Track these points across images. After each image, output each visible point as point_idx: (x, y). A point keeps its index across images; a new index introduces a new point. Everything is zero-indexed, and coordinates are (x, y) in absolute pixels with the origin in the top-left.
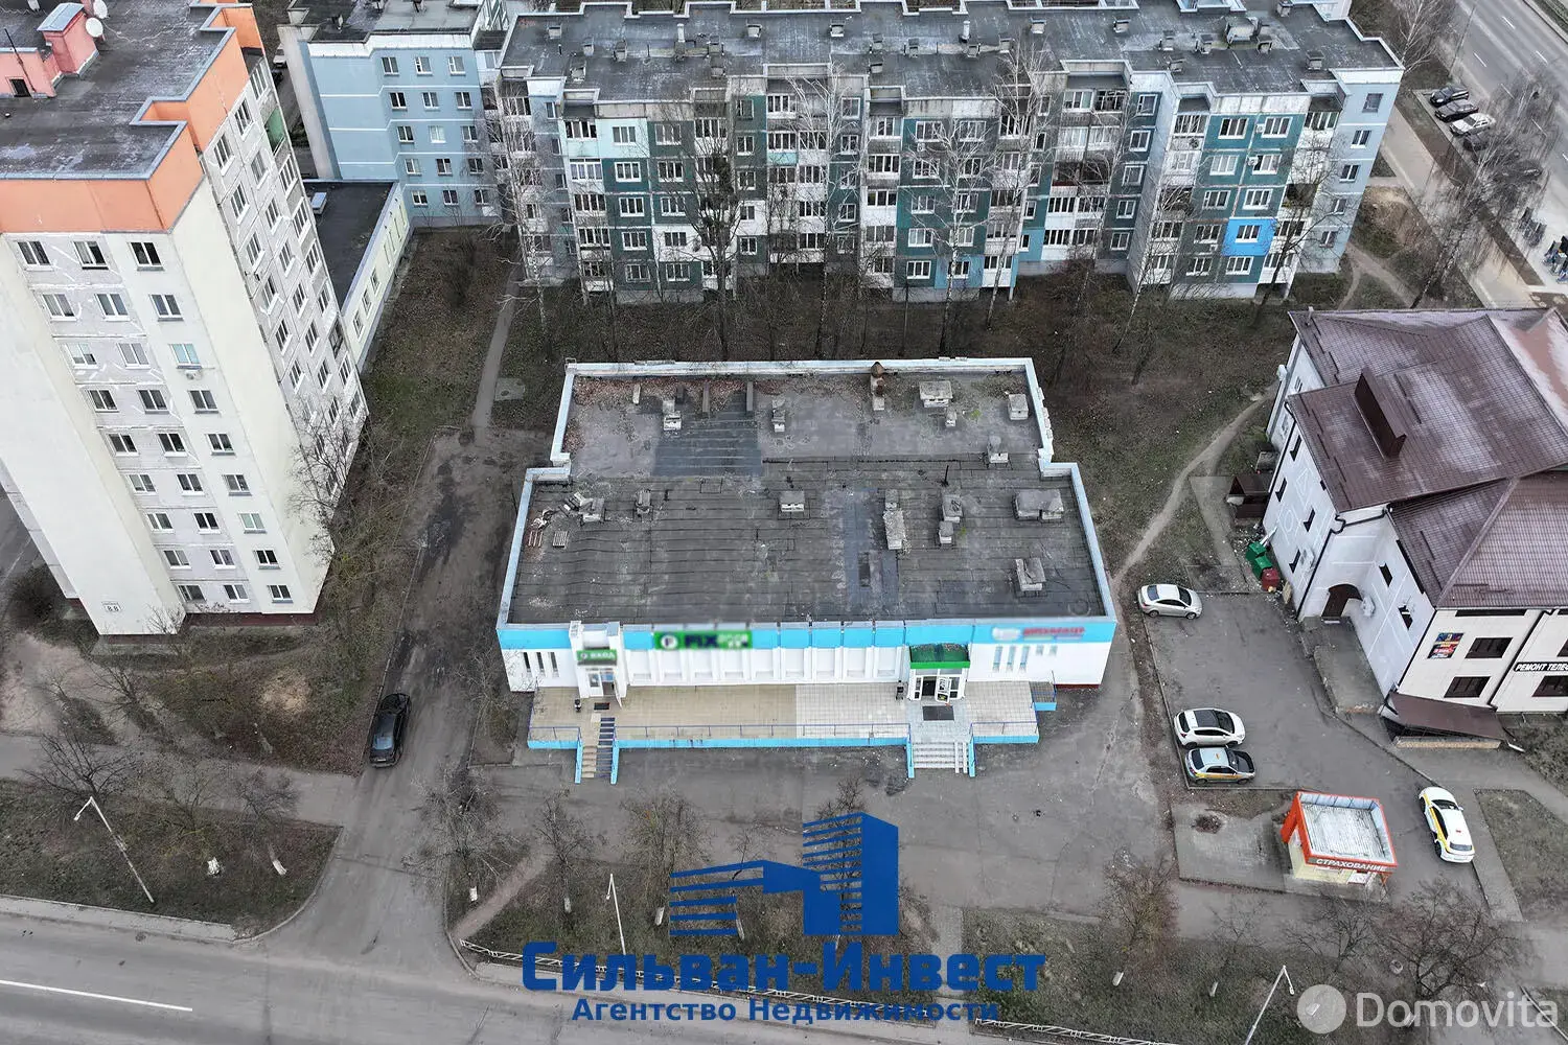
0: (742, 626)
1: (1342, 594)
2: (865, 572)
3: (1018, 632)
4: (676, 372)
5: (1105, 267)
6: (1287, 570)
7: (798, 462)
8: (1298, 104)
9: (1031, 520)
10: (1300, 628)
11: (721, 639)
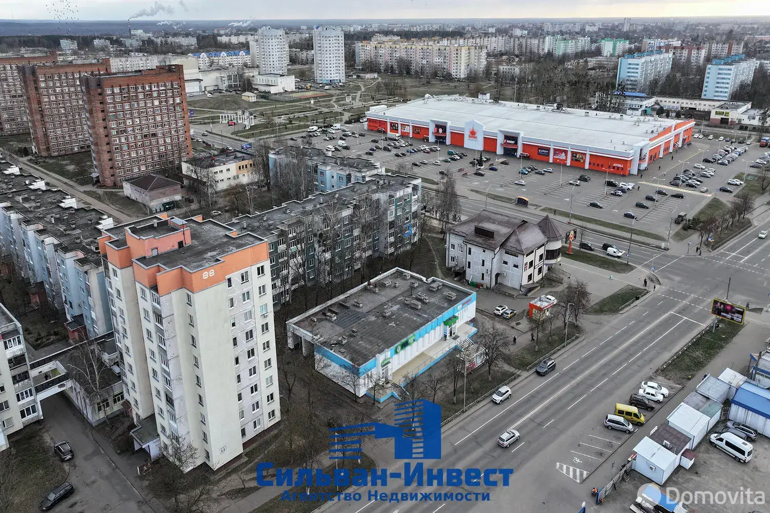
0: (412, 335)
1: (497, 275)
2: (420, 316)
3: (461, 306)
4: (317, 310)
5: (377, 255)
6: (482, 282)
7: (375, 309)
8: (409, 190)
9: (437, 290)
10: (493, 290)
11: (410, 341)
